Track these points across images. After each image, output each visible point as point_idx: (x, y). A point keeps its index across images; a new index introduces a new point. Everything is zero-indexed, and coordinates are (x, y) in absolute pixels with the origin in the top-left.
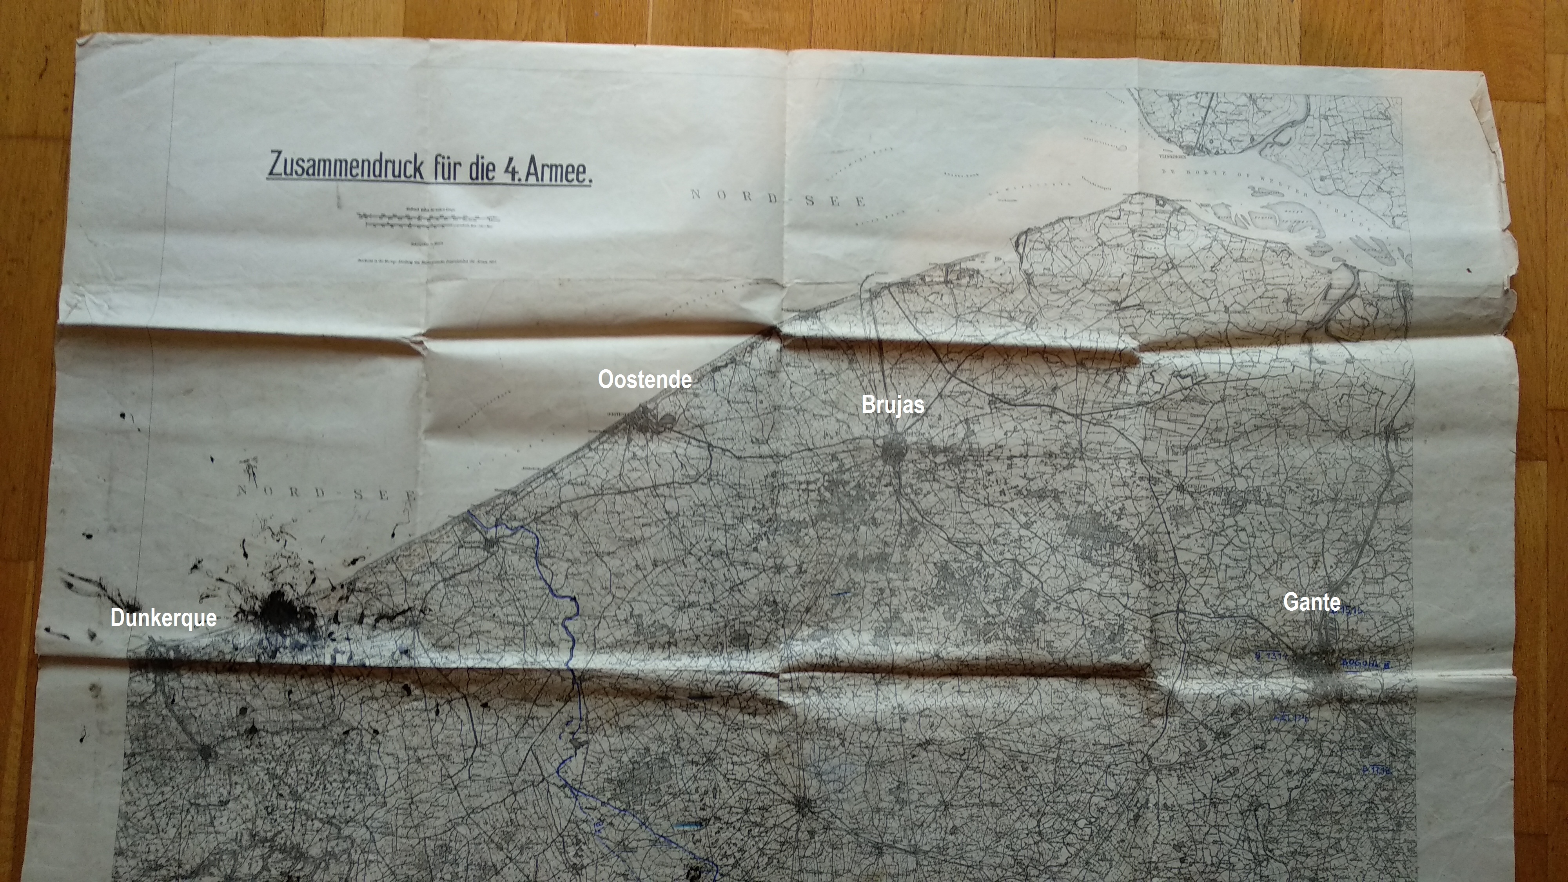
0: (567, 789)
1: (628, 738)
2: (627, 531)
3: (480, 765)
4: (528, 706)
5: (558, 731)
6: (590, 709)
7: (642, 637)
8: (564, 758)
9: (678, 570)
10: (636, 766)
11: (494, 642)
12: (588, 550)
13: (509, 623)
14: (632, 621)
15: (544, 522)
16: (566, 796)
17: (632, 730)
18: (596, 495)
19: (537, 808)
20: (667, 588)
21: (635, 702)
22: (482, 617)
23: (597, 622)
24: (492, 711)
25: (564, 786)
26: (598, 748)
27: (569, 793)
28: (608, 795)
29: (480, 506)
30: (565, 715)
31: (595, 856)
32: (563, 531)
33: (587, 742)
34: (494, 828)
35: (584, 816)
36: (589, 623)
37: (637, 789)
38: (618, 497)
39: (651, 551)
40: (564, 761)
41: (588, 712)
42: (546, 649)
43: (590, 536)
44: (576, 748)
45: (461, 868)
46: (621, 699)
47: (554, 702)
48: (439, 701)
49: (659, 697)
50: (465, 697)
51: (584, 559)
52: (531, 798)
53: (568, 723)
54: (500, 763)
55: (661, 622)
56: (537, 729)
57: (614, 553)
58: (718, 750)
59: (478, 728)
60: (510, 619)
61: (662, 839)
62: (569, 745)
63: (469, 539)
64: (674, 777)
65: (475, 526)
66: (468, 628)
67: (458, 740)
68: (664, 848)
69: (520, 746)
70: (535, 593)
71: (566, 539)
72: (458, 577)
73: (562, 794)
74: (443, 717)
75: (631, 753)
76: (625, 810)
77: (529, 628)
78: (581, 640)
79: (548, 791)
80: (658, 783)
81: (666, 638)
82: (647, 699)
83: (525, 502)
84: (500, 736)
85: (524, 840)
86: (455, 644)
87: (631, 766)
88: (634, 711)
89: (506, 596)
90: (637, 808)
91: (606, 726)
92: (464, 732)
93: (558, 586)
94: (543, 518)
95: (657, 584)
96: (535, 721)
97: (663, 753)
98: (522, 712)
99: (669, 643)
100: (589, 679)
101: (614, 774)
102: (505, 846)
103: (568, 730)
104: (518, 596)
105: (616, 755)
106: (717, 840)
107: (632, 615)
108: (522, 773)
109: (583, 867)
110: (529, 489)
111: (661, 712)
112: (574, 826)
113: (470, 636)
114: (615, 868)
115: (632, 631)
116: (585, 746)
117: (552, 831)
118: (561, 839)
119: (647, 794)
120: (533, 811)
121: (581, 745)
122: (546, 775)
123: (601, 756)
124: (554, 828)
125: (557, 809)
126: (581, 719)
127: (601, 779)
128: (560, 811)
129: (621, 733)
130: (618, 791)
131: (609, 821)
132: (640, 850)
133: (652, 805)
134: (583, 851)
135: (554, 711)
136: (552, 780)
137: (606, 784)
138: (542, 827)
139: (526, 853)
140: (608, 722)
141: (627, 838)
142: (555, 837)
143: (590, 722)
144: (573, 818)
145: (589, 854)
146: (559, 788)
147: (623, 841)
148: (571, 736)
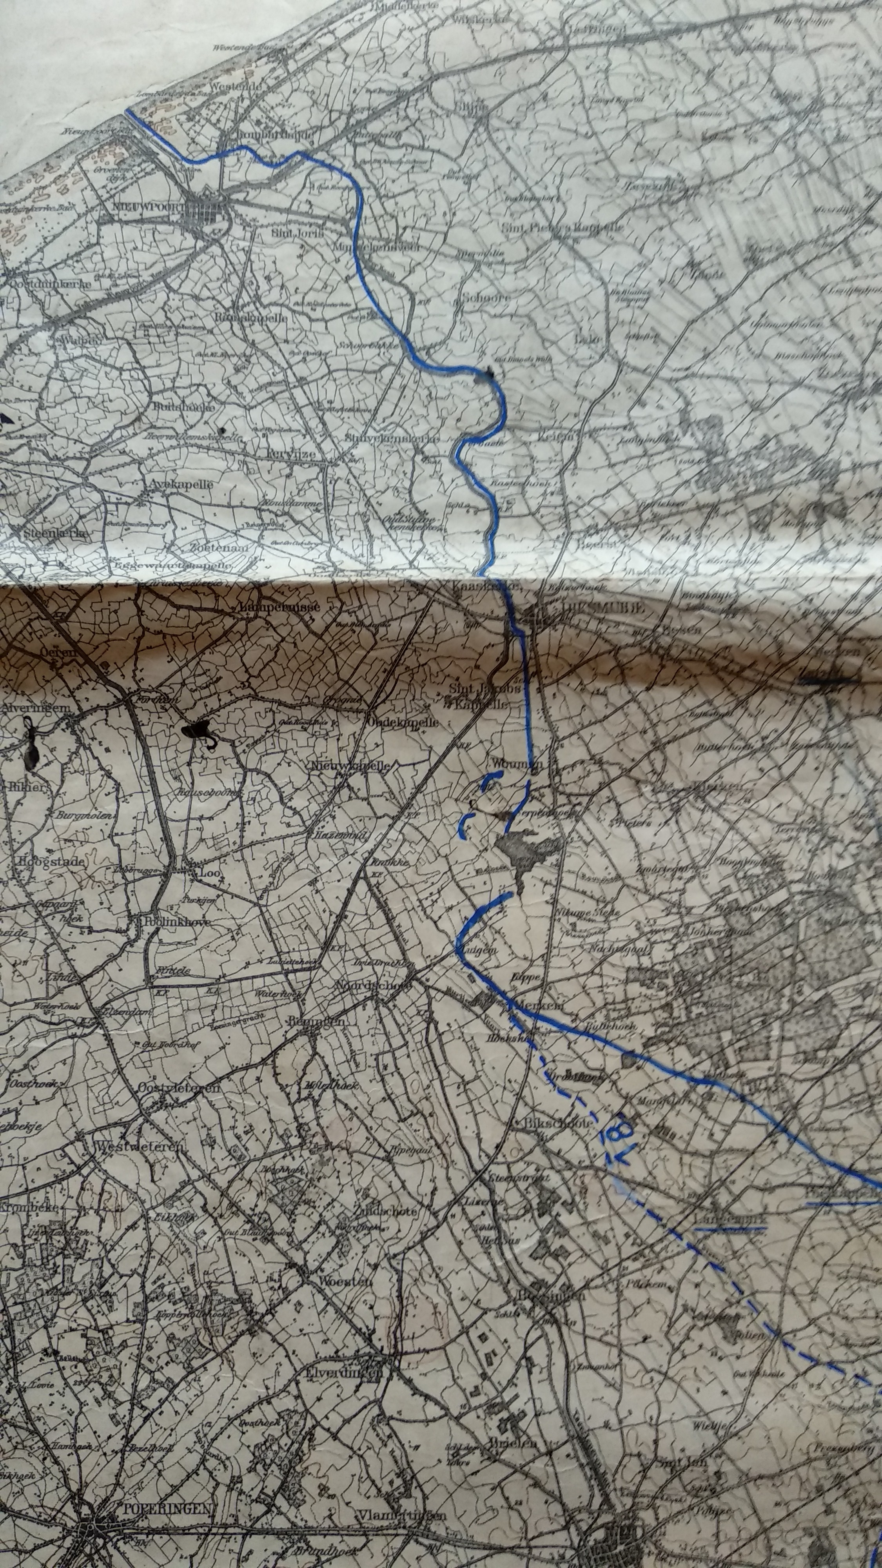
0: (495, 1010)
1: (700, 828)
2: (652, 156)
3: (185, 933)
4: (349, 727)
5: (453, 810)
6: (564, 730)
7: (725, 492)
8: (481, 901)
9: (832, 275)
10: (739, 922)
11: (225, 519)
12: (526, 220)
13: (272, 456)
14: (687, 441)
15: (377, 139)
16: (495, 1037)
17: (714, 799)
18: (544, 49)
19: (394, 1083)
20: (798, 333)
21: (722, 702)
22: (183, 440)
23: (568, 448)
24: (224, 749)
25: (483, 1001)
26: (598, 865)
27: (504, 1024)
28: (645, 1026)
29: (167, 96)
30: (478, 754)
31: (610, 1251)
32: (442, 165)
33: (557, 846)
34: (240, 1159)
35: (560, 1106)
36: (542, 451)
37: (748, 1001)
38: (619, 55)
39: (737, 218)
40: (480, 912)
41: (557, 741)
42: (403, 536)
43: (533, 177)
44: (522, 867)
45: (120, 1314)
46: (672, 693)
47: (439, 711)
48: (36, 718)
49: (807, 678)
50: (126, 700)
51: (515, 251)
52: (370, 1046)
53: (486, 783)
54: (254, 926)
55: (789, 439)
56: (383, 806)
57: (613, 227)
59: (176, 809)
60: (277, 443)
61: (853, 1183)
62: (496, 858)
63: (131, 196)
64: (879, 958)
65: (151, 156)
66: (132, 473)
67: (107, 851)
68: (861, 1213)
69: (324, 864)
70: (357, 359)
71: (455, 187)
72: (98, 314)
73: (477, 1028)
74: (52, 773)
75: (714, 878)
76: (707, 1080)
77: (341, 471)
78: (519, 508)
79: (430, 1020)
80: (824, 981)
81: (809, 491)
82: (763, 686)
83: (312, 78)
84: (252, 833)
85: (349, 1198)
86: (91, 525)
87: (718, 923)
88: (717, 732)
89: (260, 372)
90: (756, 1070)
91: (622, 789)
92: (125, 824)
93: (431, 337)
94: (375, 127)
95: (763, 322)
96: (374, 777)
97: (832, 874)
98: (328, 750)
99: (820, 509)
100: (564, 617)
101: (660, 953)
102: (282, 1224)
103: (487, 805)
104: (301, 370)
105: (662, 886)
107: (685, 423)
108: (335, 956)
109: (571, 1293)
110: (328, 40)
111: (813, 735)
112: (529, 1141)
113: (140, 501)
114: (688, 1294)
115: (690, 472)
116: (551, 859)
117: (449, 1164)
118: (483, 1193)
119: (784, 1019)
120: (376, 1091)
121: (537, 855)
122: (419, 964)
123: (611, 890)
124: (457, 1153)
125: (464, 1083)
126: (533, 767)
127: (613, 972)
128: (476, 1088)
129: (677, 811)
130: (679, 1012)
131: (653, 1120)
132: (775, 1226)
133: (809, 1057)
134: (564, 1232)
135: (439, 740)
136: (439, 978)
137: (634, 989)
138: (413, 1151)
139: (357, 1248)
140: (626, 772)
141: (723, 1182)
142: (460, 1184)
143: (566, 777)
144: (522, 1112)
145: (588, 1243)
146: (467, 1005)
147: (710, 1191)
148: (500, 828)
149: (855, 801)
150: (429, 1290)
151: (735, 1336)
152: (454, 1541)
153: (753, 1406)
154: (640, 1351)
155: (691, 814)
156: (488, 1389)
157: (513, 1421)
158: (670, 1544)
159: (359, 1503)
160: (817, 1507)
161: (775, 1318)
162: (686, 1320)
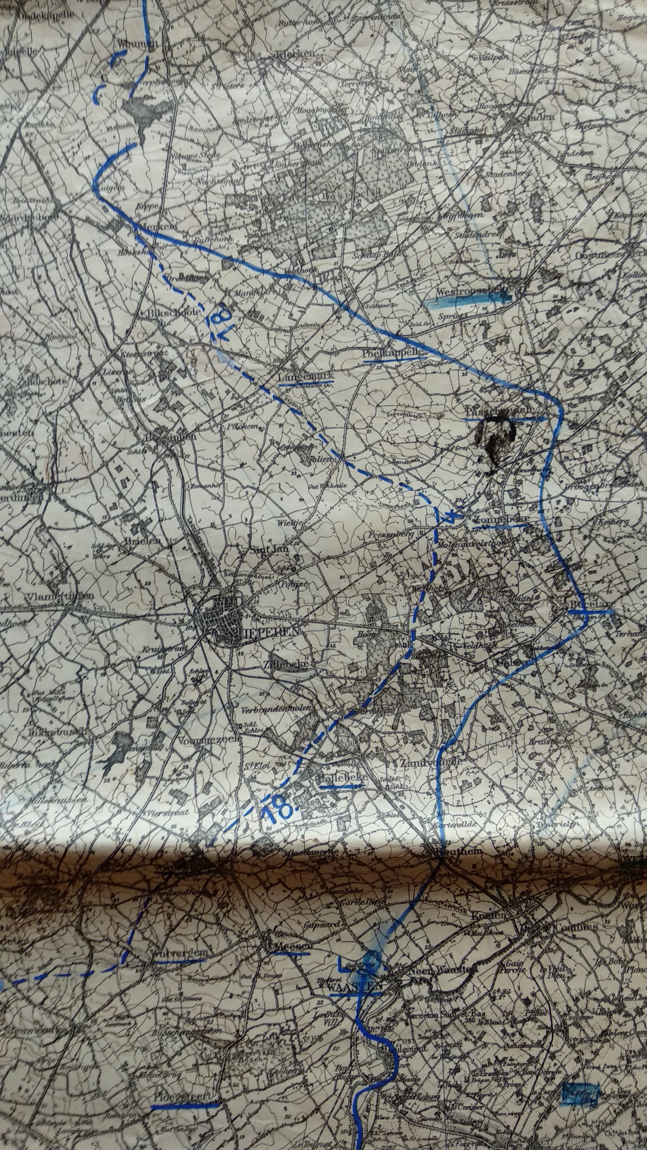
0: (123, 232)
1: (281, 87)
5: (88, 83)
6: (173, 14)
8: (111, 151)
10: (312, 155)
16: (124, 251)
17: (294, 63)
19: (46, 288)
25: (114, 226)
26: (203, 119)
27: (131, 242)
28: (240, 238)
30: (106, 37)
31: (215, 404)
33: (171, 106)
35: (176, 300)
37: (319, 215)
40: (111, 160)
41: (168, 24)
44: (143, 123)
47: (73, 4)
52: (29, 261)
53: (114, 60)
56: (32, 82)
58: (535, 95)
61: (399, 345)
62: (122, 118)
64: (419, 176)
68: (405, 367)
73: (111, 246)
75: (292, 125)
76: (288, 275)
79: (74, 241)
80: (377, 195)
85: (14, 373)
87: (296, 157)
90: (324, 266)
91: (221, 59)
96: (25, 60)
97: (384, 115)
101: (251, 182)
103: (115, 78)
105: (253, 132)
106: (554, 334)
109: (186, 435)
111: (369, 8)
112: (151, 326)
114: (274, 432)
116: (167, 117)
117: (90, 345)
118: (117, 365)
119: (346, 227)
120: (34, 295)
121: (155, 114)
122: (64, 199)
123: (213, 138)
124: (96, 338)
125: (101, 287)
126: (150, 45)
127: (215, 199)
128: (110, 290)
129: (264, 74)
130: (266, 225)
131: (247, 307)
132: (339, 379)
133: (365, 253)
134: (180, 391)
135: (75, 28)
136: (81, 210)
137: (231, 210)
138: (62, 337)
139: (21, 409)
140: (224, 46)
141: (300, 349)
142: (99, 360)
143: (176, 52)
144: (146, 305)
145: (198, 399)
146: (102, 229)
147: (290, 356)
148: (126, 95)
149: (402, 58)
150: (78, 437)
151: (309, 460)
152: (99, 612)
153: (322, 508)
154: (239, 474)
155: (275, 76)
156: (124, 505)
157: (143, 525)
158: (263, 609)
159: (27, 588)
160: (372, 578)
161: (340, 446)
162: (273, 450)
